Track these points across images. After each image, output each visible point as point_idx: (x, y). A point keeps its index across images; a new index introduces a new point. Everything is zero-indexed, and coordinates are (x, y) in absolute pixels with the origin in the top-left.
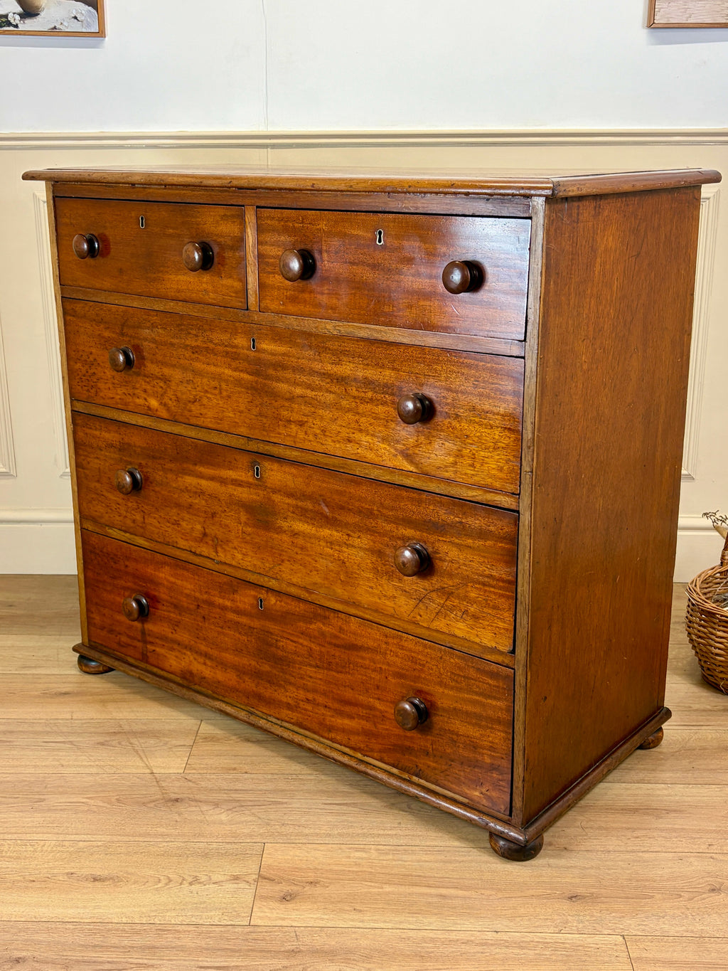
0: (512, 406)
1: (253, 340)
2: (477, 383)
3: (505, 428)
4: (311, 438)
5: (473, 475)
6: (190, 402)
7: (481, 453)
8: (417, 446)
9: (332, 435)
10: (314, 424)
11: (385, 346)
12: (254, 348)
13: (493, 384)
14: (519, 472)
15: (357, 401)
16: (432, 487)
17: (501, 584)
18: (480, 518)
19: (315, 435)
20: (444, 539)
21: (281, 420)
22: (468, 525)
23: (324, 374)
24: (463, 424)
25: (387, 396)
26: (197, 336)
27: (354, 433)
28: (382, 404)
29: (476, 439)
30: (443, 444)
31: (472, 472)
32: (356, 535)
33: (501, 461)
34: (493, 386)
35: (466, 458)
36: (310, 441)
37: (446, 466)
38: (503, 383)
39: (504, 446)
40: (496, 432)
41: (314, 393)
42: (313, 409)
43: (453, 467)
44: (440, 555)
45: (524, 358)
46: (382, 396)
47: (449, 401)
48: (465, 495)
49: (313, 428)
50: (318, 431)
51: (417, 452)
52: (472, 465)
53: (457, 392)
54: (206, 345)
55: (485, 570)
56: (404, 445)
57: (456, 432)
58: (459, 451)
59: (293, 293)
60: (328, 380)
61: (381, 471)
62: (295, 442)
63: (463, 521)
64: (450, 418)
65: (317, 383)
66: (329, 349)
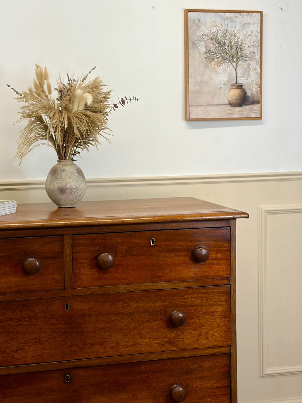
0: (225, 306)
1: (67, 305)
2: (207, 300)
3: (223, 317)
4: (109, 349)
5: (207, 343)
6: (13, 352)
7: (211, 331)
8: (176, 337)
9: (123, 345)
10: (111, 342)
11: (156, 292)
12: (67, 309)
13: (215, 299)
14: (230, 335)
15: (140, 323)
16: (185, 354)
17: (223, 389)
18: (211, 361)
19: (112, 347)
20: (192, 378)
21: (87, 345)
22: (204, 367)
23: (118, 313)
24: (201, 320)
25: (158, 316)
26: (21, 311)
27: (137, 340)
28: (155, 321)
29: (208, 326)
30: (190, 332)
31: (207, 342)
32: (138, 393)
33: (221, 332)
34: (216, 300)
35: (203, 336)
36: (108, 351)
37: (193, 343)
38: (221, 297)
39: (222, 325)
40: (218, 320)
41: (111, 325)
42: (110, 334)
43: (196, 342)
44: (190, 386)
45: (230, 284)
46: (155, 317)
47: (193, 311)
48: (203, 353)
49: (110, 344)
50: (114, 345)
51: (176, 340)
52: (207, 338)
53: (197, 306)
54: (29, 315)
55: (214, 385)
56: (168, 338)
57: (197, 325)
58: (199, 333)
59: (97, 275)
60: (120, 316)
61: (155, 355)
62: (97, 355)
63: (202, 365)
64: (194, 319)
65: (113, 319)
66: (122, 300)
